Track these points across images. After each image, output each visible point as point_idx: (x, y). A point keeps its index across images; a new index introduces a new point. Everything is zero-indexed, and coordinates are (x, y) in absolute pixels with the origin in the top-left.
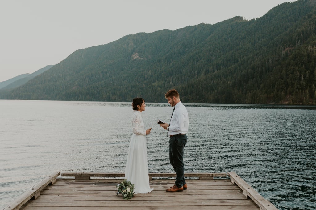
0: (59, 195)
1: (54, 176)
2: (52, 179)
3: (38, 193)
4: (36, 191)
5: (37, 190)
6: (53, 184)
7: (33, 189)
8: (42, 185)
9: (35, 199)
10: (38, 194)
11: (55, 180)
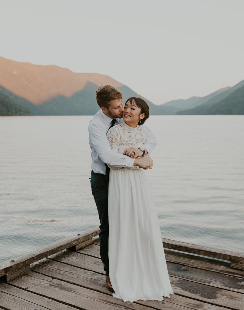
0: (53, 278)
1: (85, 235)
2: (77, 240)
3: (20, 269)
4: (11, 267)
5: (17, 265)
6: (81, 249)
7: (13, 261)
8: (39, 253)
9: (7, 280)
10: (21, 271)
11: (90, 241)
